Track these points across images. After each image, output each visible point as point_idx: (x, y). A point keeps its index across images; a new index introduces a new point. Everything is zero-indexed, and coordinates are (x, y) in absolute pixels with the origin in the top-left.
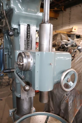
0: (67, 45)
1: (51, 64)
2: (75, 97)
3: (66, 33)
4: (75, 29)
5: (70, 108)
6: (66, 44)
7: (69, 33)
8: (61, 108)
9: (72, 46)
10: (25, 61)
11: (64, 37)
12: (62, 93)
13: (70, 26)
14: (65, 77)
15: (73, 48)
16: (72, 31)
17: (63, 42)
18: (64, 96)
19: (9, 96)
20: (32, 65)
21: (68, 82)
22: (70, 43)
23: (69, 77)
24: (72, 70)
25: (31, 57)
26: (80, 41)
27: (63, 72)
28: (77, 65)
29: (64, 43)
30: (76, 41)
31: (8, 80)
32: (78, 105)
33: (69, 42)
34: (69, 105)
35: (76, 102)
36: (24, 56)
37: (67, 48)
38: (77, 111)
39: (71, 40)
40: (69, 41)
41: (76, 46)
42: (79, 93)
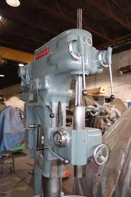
0: (94, 113)
1: (85, 141)
2: (109, 176)
3: (91, 95)
4: (104, 90)
5: (104, 191)
6: (92, 112)
7: (96, 95)
8: (93, 192)
9: (101, 114)
10: (63, 138)
11: (89, 101)
12: (93, 174)
13: (96, 84)
14: (97, 152)
15: (102, 117)
16: (99, 93)
17: (89, 108)
18: (96, 177)
19: (16, 189)
20: (68, 141)
21: (100, 156)
22: (98, 110)
23: (100, 151)
24: (103, 145)
25: (68, 135)
26: (112, 107)
27: (95, 147)
28: (108, 141)
29: (89, 110)
30: (106, 107)
31: (10, 166)
32: (112, 186)
33: (96, 109)
34: (103, 187)
35: (109, 183)
36: (61, 133)
37: (94, 117)
38: (112, 193)
39: (99, 106)
40: (96, 106)
41: (107, 113)
42: (112, 172)
